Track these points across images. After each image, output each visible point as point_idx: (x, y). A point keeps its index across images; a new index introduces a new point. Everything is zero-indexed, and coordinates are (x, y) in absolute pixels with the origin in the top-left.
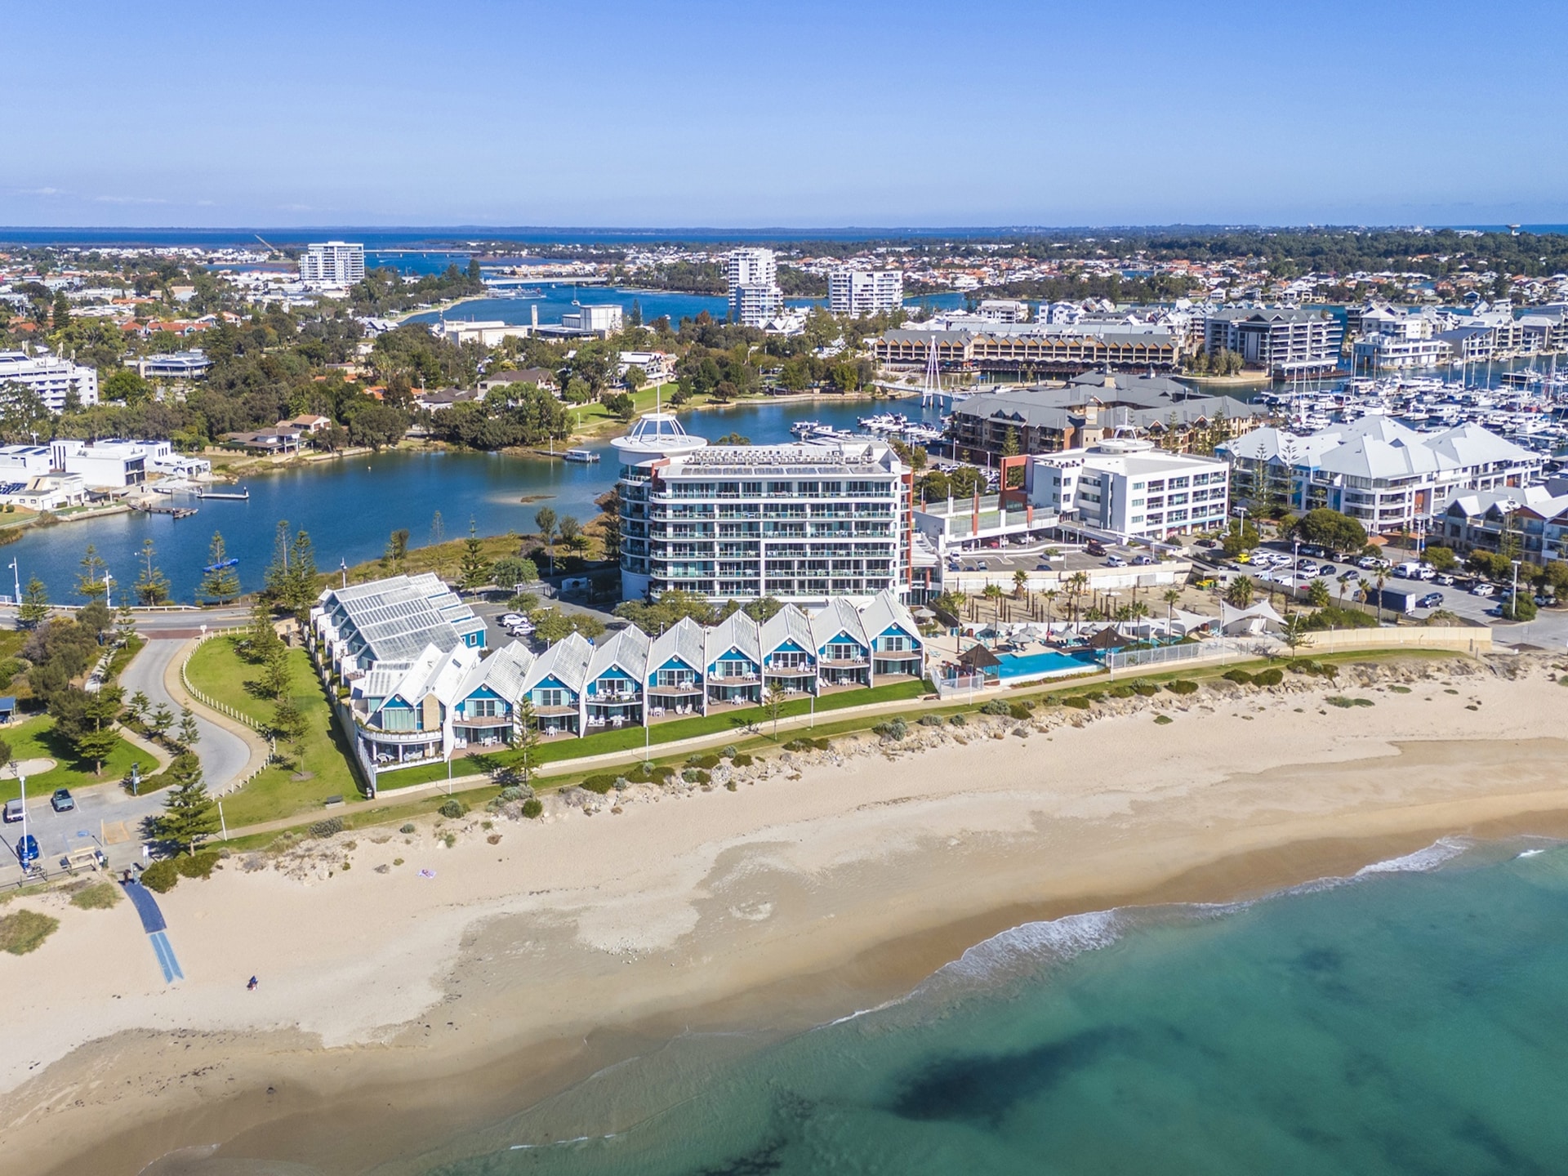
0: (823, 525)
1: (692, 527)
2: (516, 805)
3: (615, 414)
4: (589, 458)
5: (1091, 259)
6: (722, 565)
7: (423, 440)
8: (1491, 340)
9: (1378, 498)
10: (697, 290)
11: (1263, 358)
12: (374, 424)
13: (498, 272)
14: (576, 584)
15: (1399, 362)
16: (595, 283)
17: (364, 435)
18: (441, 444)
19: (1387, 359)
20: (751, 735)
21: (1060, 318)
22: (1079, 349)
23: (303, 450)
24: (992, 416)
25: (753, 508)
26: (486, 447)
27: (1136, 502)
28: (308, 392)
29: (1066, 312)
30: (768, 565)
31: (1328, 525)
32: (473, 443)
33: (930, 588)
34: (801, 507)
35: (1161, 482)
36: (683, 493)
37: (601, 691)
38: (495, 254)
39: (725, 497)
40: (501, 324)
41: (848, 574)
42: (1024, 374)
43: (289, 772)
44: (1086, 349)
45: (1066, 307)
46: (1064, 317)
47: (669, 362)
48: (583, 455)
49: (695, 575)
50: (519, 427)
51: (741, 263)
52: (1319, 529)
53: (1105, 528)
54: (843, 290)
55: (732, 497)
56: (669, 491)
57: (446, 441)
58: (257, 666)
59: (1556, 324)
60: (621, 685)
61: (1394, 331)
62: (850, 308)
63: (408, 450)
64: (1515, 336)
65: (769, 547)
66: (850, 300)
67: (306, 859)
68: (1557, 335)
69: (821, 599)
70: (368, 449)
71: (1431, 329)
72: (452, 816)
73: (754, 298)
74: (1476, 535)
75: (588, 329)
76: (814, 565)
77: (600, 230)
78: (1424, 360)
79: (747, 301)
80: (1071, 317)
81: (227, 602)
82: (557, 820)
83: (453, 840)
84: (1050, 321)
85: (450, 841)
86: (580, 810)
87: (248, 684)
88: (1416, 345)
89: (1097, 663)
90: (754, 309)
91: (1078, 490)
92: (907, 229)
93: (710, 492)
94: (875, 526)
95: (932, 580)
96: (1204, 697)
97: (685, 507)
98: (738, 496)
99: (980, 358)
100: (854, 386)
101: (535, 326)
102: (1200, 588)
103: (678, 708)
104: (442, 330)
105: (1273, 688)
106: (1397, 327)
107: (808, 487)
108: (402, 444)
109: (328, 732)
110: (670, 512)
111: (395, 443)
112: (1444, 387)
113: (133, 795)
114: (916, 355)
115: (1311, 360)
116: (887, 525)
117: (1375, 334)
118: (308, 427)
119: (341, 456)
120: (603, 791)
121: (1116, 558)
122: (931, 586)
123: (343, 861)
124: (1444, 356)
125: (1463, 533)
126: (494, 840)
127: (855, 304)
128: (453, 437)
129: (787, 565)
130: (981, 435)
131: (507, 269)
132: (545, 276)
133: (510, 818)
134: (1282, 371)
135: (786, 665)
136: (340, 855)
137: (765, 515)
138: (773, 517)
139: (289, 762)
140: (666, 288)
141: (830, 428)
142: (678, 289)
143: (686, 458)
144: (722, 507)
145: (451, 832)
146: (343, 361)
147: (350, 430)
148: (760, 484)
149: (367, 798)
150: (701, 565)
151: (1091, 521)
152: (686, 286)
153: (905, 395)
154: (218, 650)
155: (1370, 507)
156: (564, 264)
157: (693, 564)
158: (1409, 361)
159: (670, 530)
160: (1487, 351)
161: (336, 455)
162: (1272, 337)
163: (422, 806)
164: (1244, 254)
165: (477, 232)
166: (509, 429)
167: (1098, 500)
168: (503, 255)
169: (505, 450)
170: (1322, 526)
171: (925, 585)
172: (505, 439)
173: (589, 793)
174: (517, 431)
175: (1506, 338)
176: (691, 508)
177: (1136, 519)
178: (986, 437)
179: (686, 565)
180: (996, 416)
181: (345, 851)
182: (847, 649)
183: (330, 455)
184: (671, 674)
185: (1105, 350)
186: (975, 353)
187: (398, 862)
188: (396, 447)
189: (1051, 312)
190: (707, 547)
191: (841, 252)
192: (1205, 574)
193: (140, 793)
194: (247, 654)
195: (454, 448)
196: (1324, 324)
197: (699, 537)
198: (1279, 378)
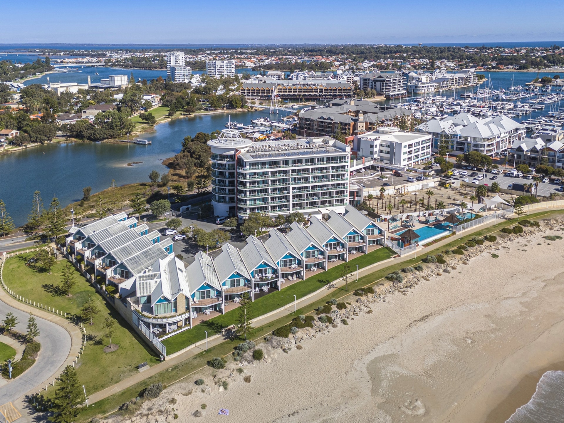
0: (317, 177)
1: (258, 182)
2: (248, 354)
3: (147, 122)
4: (147, 143)
5: (287, 56)
6: (272, 199)
7: (65, 138)
8: (449, 82)
9: (486, 146)
10: (145, 68)
11: (383, 91)
12: (42, 132)
13: (55, 61)
14: (188, 209)
15: (423, 91)
16: (99, 66)
17: (37, 137)
18: (74, 139)
19: (419, 90)
20: (332, 290)
21: (301, 78)
22: (317, 89)
23: (6, 146)
24: (318, 118)
25: (285, 172)
26: (95, 140)
27: (404, 153)
28: (4, 119)
29: (303, 75)
30: (294, 197)
31: (478, 158)
32: (89, 138)
33: (356, 200)
34: (307, 170)
35: (412, 145)
36: (254, 167)
37: (256, 275)
38: (49, 54)
39: (274, 168)
40: (76, 84)
41: (327, 198)
42: (301, 99)
43: (101, 346)
44: (320, 89)
45: (303, 74)
46: (302, 78)
47: (158, 98)
48: (144, 141)
49: (259, 204)
50: (111, 130)
51: (172, 57)
52: (475, 160)
53: (392, 164)
54: (212, 68)
55: (278, 167)
56: (248, 167)
57: (75, 138)
58: (44, 273)
59: (467, 76)
60: (266, 271)
61: (418, 80)
62: (215, 74)
63: (58, 143)
64: (456, 81)
65: (293, 189)
66: (215, 71)
67: (150, 416)
68: (467, 80)
69: (316, 210)
70: (39, 144)
71: (429, 79)
72: (219, 368)
73: (180, 71)
74: (527, 158)
75: (113, 85)
76: (312, 195)
77: (89, 45)
78: (430, 90)
79: (177, 72)
80: (305, 77)
81: (6, 234)
82: (273, 360)
83: (227, 384)
84: (297, 79)
85: (225, 385)
86: (280, 350)
87: (45, 286)
88: (428, 85)
89: (448, 230)
90: (180, 75)
91: (379, 149)
92: (210, 44)
93: (266, 166)
94: (338, 176)
95: (357, 196)
96: (501, 242)
97: (255, 174)
98: (280, 167)
99: (280, 94)
100: (240, 106)
101: (90, 84)
102: (446, 188)
103: (290, 277)
104: (49, 87)
105: (522, 234)
106: (419, 78)
107: (310, 161)
108: (54, 140)
109: (109, 314)
110: (248, 176)
111: (51, 140)
112: (447, 99)
113: (10, 379)
114: (256, 93)
115: (398, 91)
116: (344, 175)
117: (414, 81)
118: (7, 135)
119: (26, 148)
120: (286, 336)
121: (412, 178)
122: (356, 199)
123: (173, 413)
124: (436, 88)
125: (522, 157)
126: (247, 379)
127: (217, 73)
128: (79, 136)
129: (300, 196)
130: (313, 126)
131: (59, 61)
132: (76, 63)
133: (249, 363)
134: (390, 96)
135: (331, 249)
136: (170, 409)
137: (292, 175)
138: (295, 175)
139: (98, 339)
140: (131, 67)
141: (242, 124)
142: (136, 67)
143: (247, 149)
144: (272, 173)
145: (223, 380)
146: (6, 102)
147: (30, 135)
148: (288, 161)
149: (161, 361)
150: (261, 200)
151: (385, 161)
152: (140, 66)
153: (260, 109)
154: (16, 266)
155: (482, 149)
156: (82, 58)
157: (259, 199)
158: (426, 90)
159: (248, 185)
160: (448, 86)
161: (24, 147)
162: (386, 83)
163: (195, 362)
164: (338, 54)
165: (35, 45)
166: (107, 132)
167: (388, 153)
168: (52, 55)
169: (106, 140)
170: (476, 158)
171: (354, 198)
172: (105, 136)
173: (281, 339)
174: (111, 132)
175: (453, 81)
176: (257, 174)
177: (404, 160)
178: (315, 127)
179: (255, 200)
180: (320, 118)
181: (172, 406)
182: (354, 237)
183: (21, 148)
184: (286, 261)
185: (327, 90)
186: (278, 92)
187: (204, 407)
188: (52, 142)
189: (297, 76)
190: (265, 191)
191: (193, 53)
192: (447, 182)
193: (14, 376)
194: (35, 267)
195: (80, 141)
196: (401, 78)
197: (261, 187)
198: (388, 98)
